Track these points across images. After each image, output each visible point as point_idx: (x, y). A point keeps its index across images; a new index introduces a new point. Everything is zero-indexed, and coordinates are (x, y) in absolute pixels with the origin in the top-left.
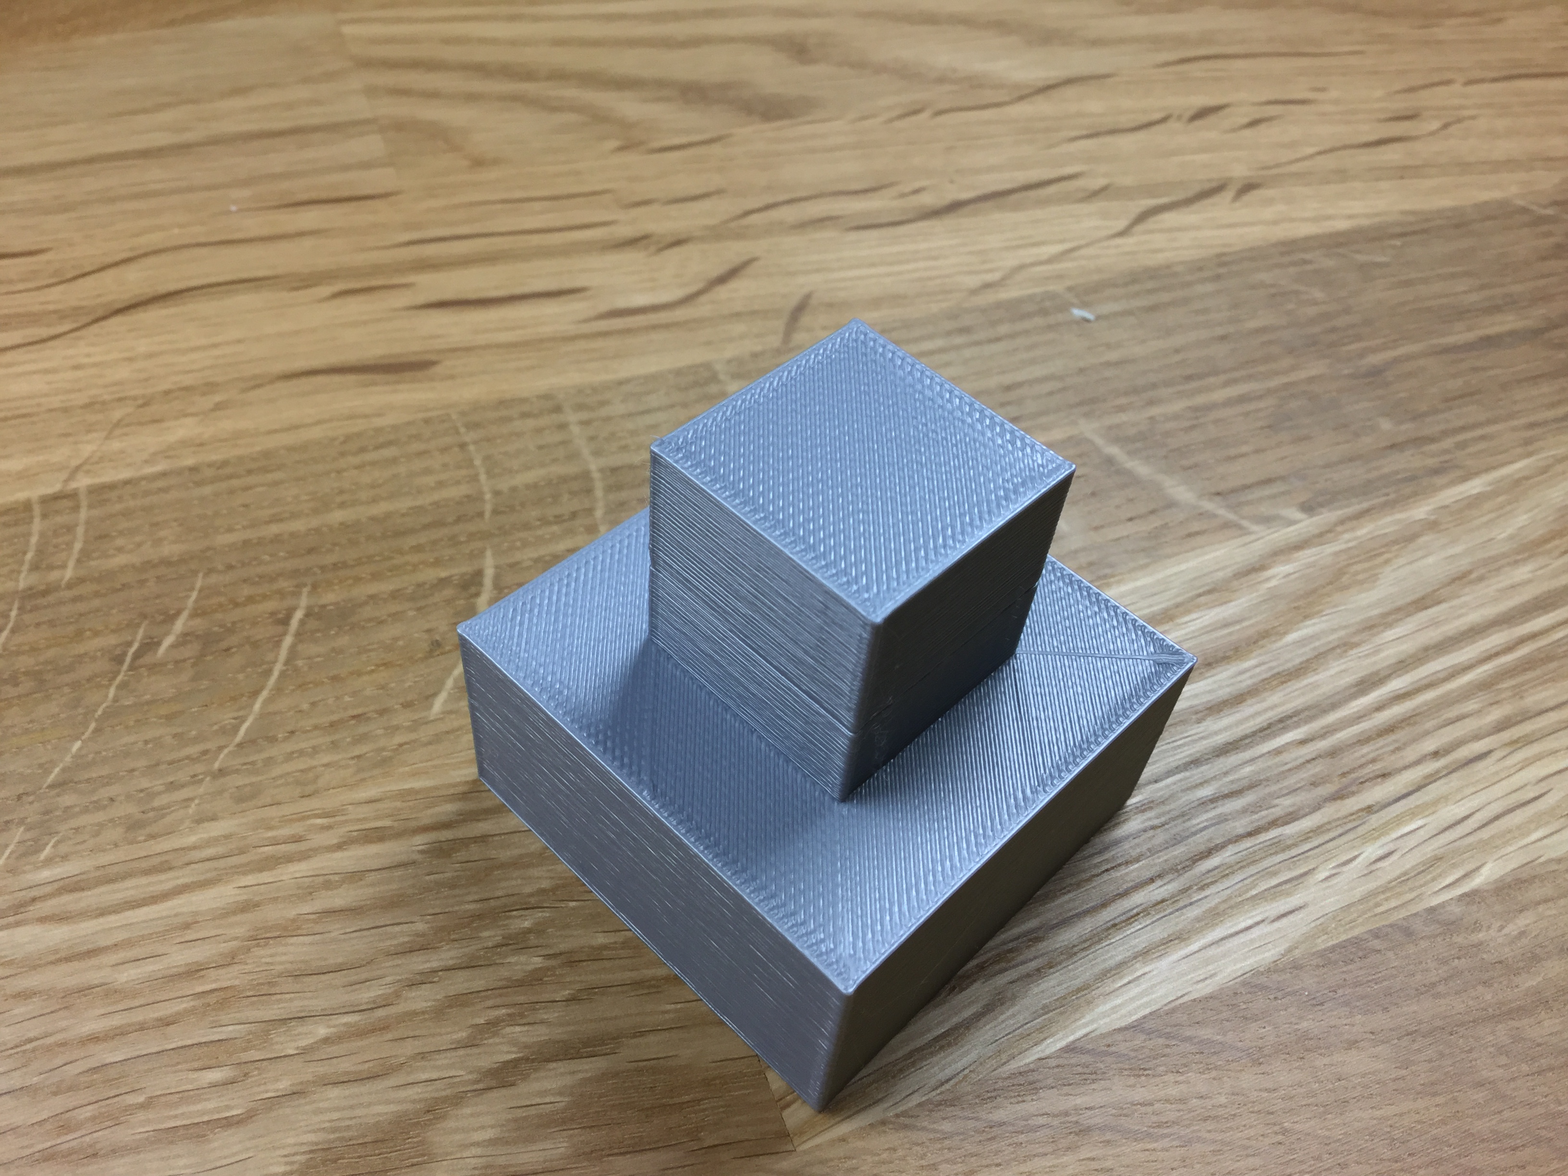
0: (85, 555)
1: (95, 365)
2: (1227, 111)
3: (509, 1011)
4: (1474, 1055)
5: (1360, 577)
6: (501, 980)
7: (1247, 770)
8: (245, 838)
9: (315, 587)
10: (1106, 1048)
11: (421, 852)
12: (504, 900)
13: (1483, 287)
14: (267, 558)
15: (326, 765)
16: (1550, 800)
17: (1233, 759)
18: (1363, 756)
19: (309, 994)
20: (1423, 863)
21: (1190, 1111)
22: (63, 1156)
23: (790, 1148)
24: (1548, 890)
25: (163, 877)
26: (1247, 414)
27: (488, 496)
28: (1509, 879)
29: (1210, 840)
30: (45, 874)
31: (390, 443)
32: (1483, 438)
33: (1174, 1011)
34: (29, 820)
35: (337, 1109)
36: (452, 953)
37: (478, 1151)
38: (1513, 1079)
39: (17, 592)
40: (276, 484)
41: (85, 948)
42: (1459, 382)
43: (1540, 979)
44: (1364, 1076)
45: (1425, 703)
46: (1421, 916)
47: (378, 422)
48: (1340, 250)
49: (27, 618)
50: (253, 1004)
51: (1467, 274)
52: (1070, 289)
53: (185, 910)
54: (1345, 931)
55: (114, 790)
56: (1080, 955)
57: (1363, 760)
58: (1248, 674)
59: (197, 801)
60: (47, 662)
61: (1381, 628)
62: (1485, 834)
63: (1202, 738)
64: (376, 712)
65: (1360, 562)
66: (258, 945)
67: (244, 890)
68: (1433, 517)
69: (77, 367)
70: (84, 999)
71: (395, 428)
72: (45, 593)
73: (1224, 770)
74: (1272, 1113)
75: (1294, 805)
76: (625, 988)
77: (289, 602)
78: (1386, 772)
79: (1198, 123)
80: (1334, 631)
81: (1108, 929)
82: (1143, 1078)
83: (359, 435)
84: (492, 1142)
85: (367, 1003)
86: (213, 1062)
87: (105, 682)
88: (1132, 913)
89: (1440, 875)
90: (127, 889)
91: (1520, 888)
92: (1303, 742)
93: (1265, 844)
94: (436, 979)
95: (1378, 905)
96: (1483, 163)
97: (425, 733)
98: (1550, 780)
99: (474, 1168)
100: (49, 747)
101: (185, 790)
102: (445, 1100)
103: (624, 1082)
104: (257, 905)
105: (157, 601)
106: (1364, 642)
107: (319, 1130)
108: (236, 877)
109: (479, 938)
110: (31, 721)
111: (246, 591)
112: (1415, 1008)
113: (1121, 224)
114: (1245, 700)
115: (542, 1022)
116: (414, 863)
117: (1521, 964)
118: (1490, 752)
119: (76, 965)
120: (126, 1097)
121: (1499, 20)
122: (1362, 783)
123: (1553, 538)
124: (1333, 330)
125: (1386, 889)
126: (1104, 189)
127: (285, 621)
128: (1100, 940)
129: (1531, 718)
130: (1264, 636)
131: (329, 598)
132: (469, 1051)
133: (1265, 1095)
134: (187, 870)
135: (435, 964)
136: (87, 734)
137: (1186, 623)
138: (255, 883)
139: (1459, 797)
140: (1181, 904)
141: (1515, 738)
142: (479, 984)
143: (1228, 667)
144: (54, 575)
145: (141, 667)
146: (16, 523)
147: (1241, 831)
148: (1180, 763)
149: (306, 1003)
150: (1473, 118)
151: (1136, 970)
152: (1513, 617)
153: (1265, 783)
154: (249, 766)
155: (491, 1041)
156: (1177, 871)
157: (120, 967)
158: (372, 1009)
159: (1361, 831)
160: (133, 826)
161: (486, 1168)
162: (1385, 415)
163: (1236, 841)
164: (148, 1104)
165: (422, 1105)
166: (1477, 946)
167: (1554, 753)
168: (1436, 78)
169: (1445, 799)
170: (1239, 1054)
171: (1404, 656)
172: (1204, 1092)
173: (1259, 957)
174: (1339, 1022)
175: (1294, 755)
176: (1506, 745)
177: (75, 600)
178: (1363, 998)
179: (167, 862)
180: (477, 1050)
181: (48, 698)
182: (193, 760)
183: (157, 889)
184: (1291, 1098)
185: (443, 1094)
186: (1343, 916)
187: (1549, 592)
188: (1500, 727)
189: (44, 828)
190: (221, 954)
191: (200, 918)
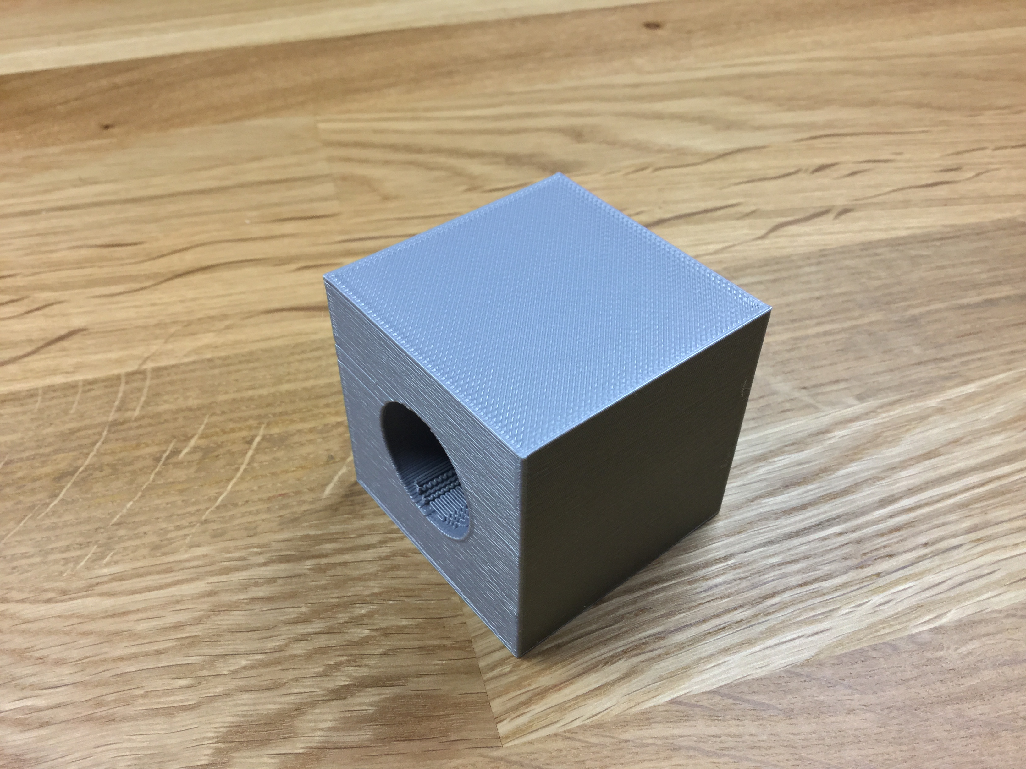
0: (147, 403)
1: (163, 304)
2: (836, 167)
3: (347, 658)
4: (928, 723)
5: (889, 439)
6: (345, 641)
7: (804, 548)
8: (214, 557)
9: (268, 424)
10: (695, 703)
11: (310, 569)
12: (352, 598)
13: (990, 270)
14: (244, 408)
15: (263, 520)
16: (998, 576)
17: (796, 541)
18: (878, 544)
19: (239, 642)
20: (909, 608)
21: (743, 742)
22: (97, 719)
23: (499, 744)
24: (991, 628)
25: (167, 575)
26: (828, 343)
28: (964, 621)
29: (775, 587)
30: (106, 571)
31: (318, 349)
32: (980, 359)
33: (740, 684)
34: (100, 542)
35: (246, 705)
36: (321, 625)
37: (321, 733)
38: (954, 739)
39: (107, 422)
40: (254, 369)
41: (122, 611)
42: (968, 326)
43: (979, 681)
44: (856, 730)
45: (922, 515)
46: (904, 639)
47: (313, 337)
48: (900, 248)
49: (112, 436)
50: (207, 645)
51: (982, 262)
53: (177, 594)
54: (854, 645)
55: (146, 529)
56: (685, 649)
57: (878, 546)
58: (812, 493)
59: (190, 536)
60: (119, 460)
61: (898, 470)
62: (952, 593)
63: (778, 529)
64: (294, 493)
65: (889, 430)
66: (214, 615)
67: (209, 585)
68: (941, 406)
69: (153, 305)
70: (118, 637)
72: (122, 423)
73: (789, 547)
74: (795, 747)
75: (829, 570)
76: (414, 650)
77: (253, 432)
78: (892, 553)
79: (817, 174)
80: (868, 470)
81: (705, 635)
82: (716, 721)
83: (302, 344)
84: (329, 729)
85: (271, 649)
86: (183, 675)
87: (149, 471)
88: (721, 627)
89: (920, 616)
90: (148, 581)
91: (972, 626)
92: (840, 534)
93: (810, 591)
94: (309, 639)
95: (877, 631)
96: (999, 196)
97: (319, 505)
98: (1000, 563)
99: (319, 742)
100: (115, 504)
101: (185, 530)
102: (305, 704)
103: (408, 701)
104: (216, 593)
105: (183, 429)
106: (887, 477)
107: (236, 715)
108: (207, 577)
109: (336, 618)
110: (107, 490)
111: (231, 425)
112: (894, 693)
113: (762, 232)
114: (807, 508)
115: (366, 666)
116: (305, 575)
117: (967, 671)
118: (961, 545)
119: (117, 619)
120: (134, 690)
121: (1021, 112)
122: (875, 559)
123: (1019, 420)
124: (890, 294)
125: (883, 622)
126: (753, 212)
127: (250, 442)
128: (699, 641)
129: (991, 526)
130: (824, 471)
131: (275, 430)
132: (323, 678)
133: (792, 737)
134: (181, 573)
135: (310, 630)
136: (136, 498)
137: (774, 462)
138: (216, 581)
139: (937, 570)
140: (753, 623)
141: (979, 537)
142: (333, 642)
143: (798, 488)
144: (128, 414)
145: (169, 464)
146: (112, 386)
147: (795, 583)
148: (762, 542)
149: (237, 647)
150: (997, 169)
151: (720, 659)
152: (988, 466)
153: (813, 556)
154: (221, 519)
155: (336, 674)
156: (752, 604)
157: (140, 622)
158: (273, 652)
159: (871, 587)
160: (155, 548)
161: (324, 742)
162: (917, 345)
163: (791, 589)
164: (144, 696)
165: (294, 706)
166: (939, 659)
167: (1004, 547)
168: (975, 146)
169: (928, 571)
170: (778, 712)
171: (911, 487)
172: (754, 732)
173: (797, 657)
174: (844, 698)
175: (834, 541)
176: (972, 541)
177: (138, 427)
178: (861, 685)
179: (170, 567)
180: (327, 678)
181: (117, 478)
182: (191, 514)
183: (164, 581)
184: (808, 740)
185: (305, 701)
186: (854, 636)
187: (1013, 452)
188: (970, 530)
189: (107, 547)
190: (193, 618)
191: (185, 599)
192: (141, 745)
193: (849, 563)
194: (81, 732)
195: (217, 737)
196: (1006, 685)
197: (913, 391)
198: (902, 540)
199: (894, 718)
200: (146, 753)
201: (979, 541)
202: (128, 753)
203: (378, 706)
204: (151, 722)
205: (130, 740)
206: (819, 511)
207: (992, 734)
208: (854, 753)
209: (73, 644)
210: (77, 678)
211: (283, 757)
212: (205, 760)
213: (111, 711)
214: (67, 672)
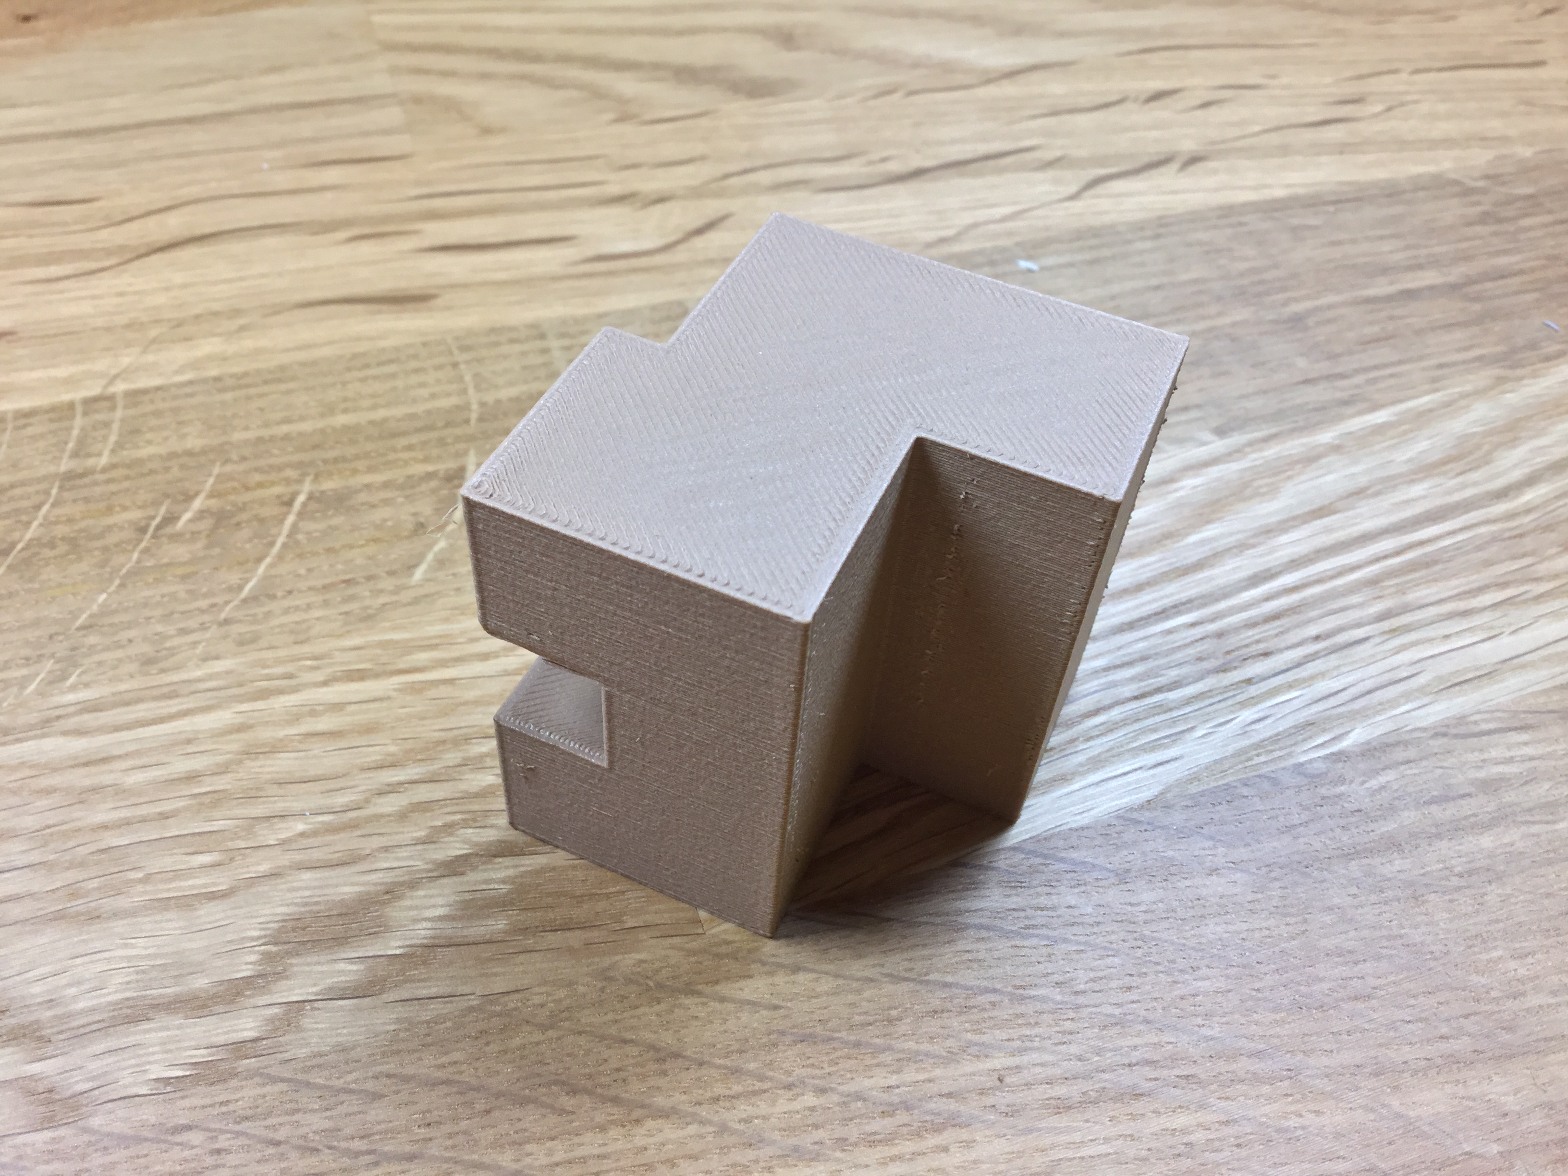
0: (119, 446)
1: (136, 293)
2: (1181, 94)
3: (463, 816)
4: (1325, 885)
5: (1263, 490)
6: (459, 792)
7: (1141, 645)
8: (243, 674)
9: (317, 477)
10: (988, 864)
11: (395, 690)
12: (464, 731)
13: (1407, 248)
14: (276, 452)
15: (318, 619)
16: (1421, 680)
18: (1249, 637)
19: (289, 798)
20: (1295, 727)
21: (1059, 917)
22: (72, 917)
23: (700, 931)
24: (1412, 753)
25: (171, 702)
27: (475, 407)
28: (1374, 744)
29: (1099, 701)
30: (71, 697)
31: (391, 361)
32: (1392, 376)
33: (1052, 836)
34: (58, 655)
35: (307, 888)
36: (420, 770)
37: (429, 925)
38: (1361, 906)
39: (57, 475)
40: (289, 392)
41: (100, 756)
43: (1396, 826)
44: (1221, 897)
45: (1312, 596)
46: (1288, 770)
47: (383, 344)
48: (1276, 215)
49: (66, 495)
50: (242, 804)
51: (1395, 236)
52: (1018, 244)
53: (188, 729)
54: (1215, 780)
55: (131, 633)
57: (1248, 641)
59: (203, 644)
60: (80, 531)
61: (1277, 532)
62: (1357, 705)
64: (364, 578)
65: (1262, 478)
66: (249, 758)
67: (240, 715)
68: (1337, 442)
69: (121, 294)
70: (97, 796)
71: (397, 349)
72: (82, 475)
73: (1120, 645)
74: (1134, 923)
75: (1178, 675)
77: (294, 488)
78: (1268, 651)
79: (1153, 104)
80: (1231, 534)
82: (1019, 889)
83: (363, 354)
84: (441, 918)
85: (340, 807)
86: (205, 848)
87: (130, 548)
89: (1310, 737)
90: (138, 711)
91: (1385, 751)
92: (1193, 625)
93: (1149, 706)
94: (403, 790)
95: (1250, 759)
96: (1420, 141)
97: (405, 596)
98: (1425, 663)
99: (425, 938)
100: (79, 597)
101: (194, 635)
102: (402, 884)
103: (560, 875)
104: (248, 727)
105: (179, 484)
106: (1260, 544)
107: (291, 904)
108: (233, 704)
109: (442, 759)
110: (65, 577)
111: (258, 477)
112: (1275, 844)
113: (1072, 190)
114: (1145, 589)
115: (492, 826)
116: (389, 698)
117: (1379, 813)
118: (1366, 639)
119: (92, 769)
120: (128, 873)
121: (1452, 18)
122: (1245, 660)
123: (1448, 462)
124: (1261, 282)
125: (1258, 746)
126: (1059, 160)
127: (289, 503)
129: (1410, 611)
130: (1169, 536)
131: (329, 485)
132: (426, 846)
133: (1129, 908)
134: (192, 698)
135: (402, 778)
136: (112, 588)
138: (250, 709)
139: (1335, 673)
140: (1069, 753)
141: (1393, 627)
142: (438, 795)
144: (90, 462)
145: (161, 536)
146: (60, 419)
147: (1127, 695)
149: (287, 804)
150: (1416, 102)
152: (1405, 527)
153: (1155, 657)
154: (250, 618)
155: (446, 839)
156: (1068, 725)
157: (131, 772)
158: (344, 811)
159: (1239, 699)
160: (148, 662)
161: (434, 938)
162: (1302, 355)
163: (1123, 703)
164: (147, 879)
165: (383, 887)
166: (1339, 796)
167: (1430, 640)
168: (1385, 67)
169: (1322, 675)
170: (1108, 874)
171: (1296, 556)
172: (1073, 903)
173: (1134, 797)
174: (1203, 852)
175: (1184, 635)
176: (1384, 633)
177: (108, 481)
178: (1227, 834)
179: (175, 691)
180: (432, 846)
181: (80, 559)
182: (202, 611)
183: (165, 711)
184: (1153, 912)
185: (401, 879)
186: (1215, 767)
187: (1441, 506)
188: (1381, 617)
189: (70, 661)
190: (218, 765)
191: (200, 736)
192: (144, 952)
193: (1206, 665)
194: (47, 937)
195: (265, 936)
196: (1434, 830)
197: (1297, 422)
198: (1282, 633)
199: (1275, 879)
200: (152, 963)
201: (1394, 632)
202: (125, 965)
203: (513, 883)
204: (158, 917)
205: (126, 946)
206: (1162, 593)
207: (1416, 899)
208: (1219, 929)
209: (26, 808)
210: (35, 857)
211: (370, 960)
212: (248, 970)
213: (93, 904)
214: (18, 850)
